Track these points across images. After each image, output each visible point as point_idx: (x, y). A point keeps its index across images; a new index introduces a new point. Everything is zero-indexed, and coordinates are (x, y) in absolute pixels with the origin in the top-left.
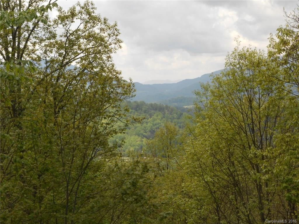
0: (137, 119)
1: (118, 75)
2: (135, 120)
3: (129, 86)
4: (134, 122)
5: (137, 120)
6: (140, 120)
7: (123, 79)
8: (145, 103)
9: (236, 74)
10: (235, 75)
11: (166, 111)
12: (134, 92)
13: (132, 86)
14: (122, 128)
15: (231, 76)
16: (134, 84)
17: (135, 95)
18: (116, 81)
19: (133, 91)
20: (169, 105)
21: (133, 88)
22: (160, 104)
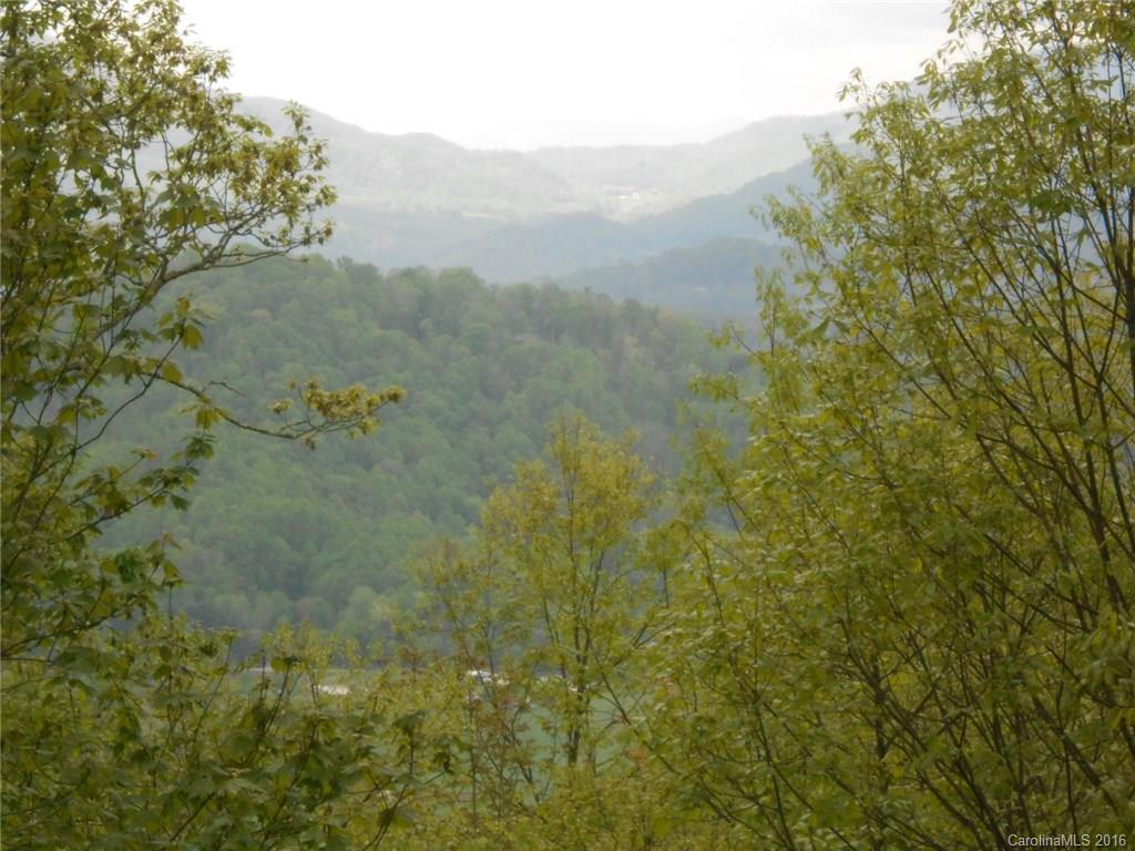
0: (339, 403)
1: (202, 79)
2: (324, 408)
3: (288, 166)
4: (319, 419)
5: (335, 409)
6: (364, 408)
7: (237, 110)
8: (476, 283)
9: (1029, 83)
10: (1017, 88)
11: (629, 340)
12: (319, 202)
13: (303, 160)
14: (168, 466)
15: (990, 97)
16: (319, 148)
17: (328, 232)
18: (190, 125)
19: (311, 197)
20: (648, 301)
21: (314, 174)
22: (587, 289)
